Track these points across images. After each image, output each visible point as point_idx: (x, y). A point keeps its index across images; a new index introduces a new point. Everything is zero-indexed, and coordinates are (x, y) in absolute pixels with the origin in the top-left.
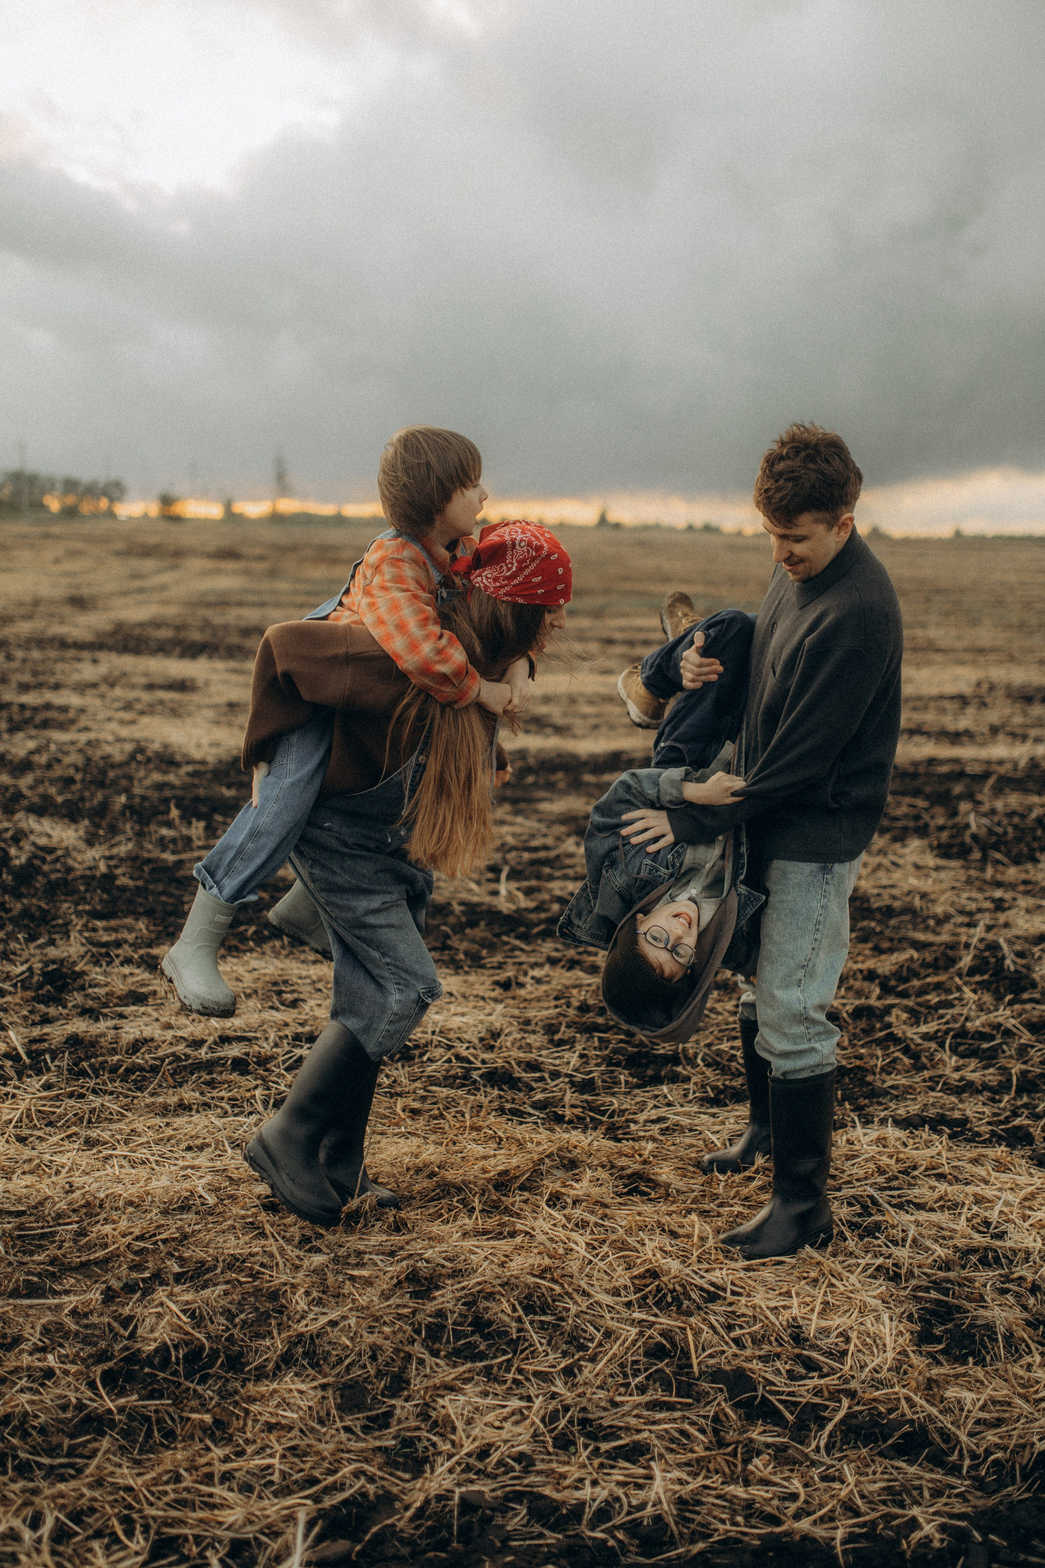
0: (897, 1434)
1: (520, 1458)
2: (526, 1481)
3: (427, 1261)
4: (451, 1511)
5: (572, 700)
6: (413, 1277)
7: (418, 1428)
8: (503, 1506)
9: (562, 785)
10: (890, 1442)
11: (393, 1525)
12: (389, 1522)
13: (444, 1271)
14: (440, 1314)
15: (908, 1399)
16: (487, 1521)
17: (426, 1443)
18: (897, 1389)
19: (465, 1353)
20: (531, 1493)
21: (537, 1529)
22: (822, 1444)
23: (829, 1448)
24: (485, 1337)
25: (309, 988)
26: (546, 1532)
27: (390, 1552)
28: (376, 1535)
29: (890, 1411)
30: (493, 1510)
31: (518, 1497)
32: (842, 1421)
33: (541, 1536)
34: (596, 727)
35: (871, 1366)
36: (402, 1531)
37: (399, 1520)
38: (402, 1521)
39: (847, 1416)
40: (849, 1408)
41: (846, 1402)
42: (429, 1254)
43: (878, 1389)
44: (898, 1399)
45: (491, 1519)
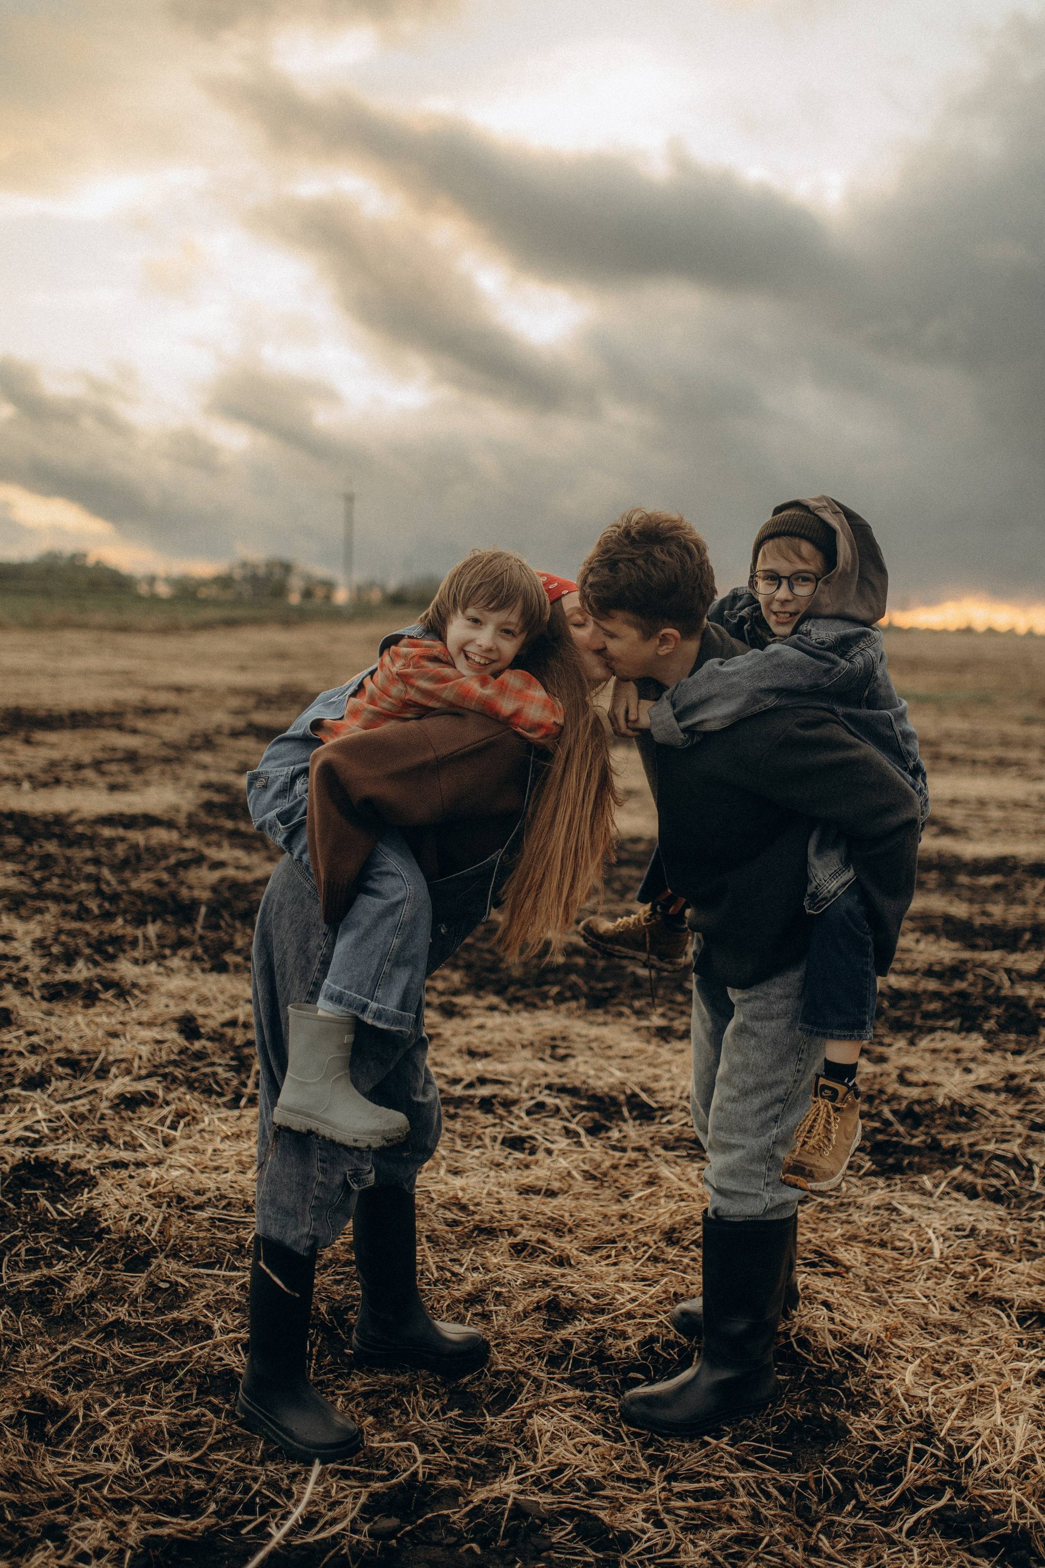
0: (993, 1534)
1: (588, 1481)
2: (586, 1503)
3: (573, 1294)
4: (502, 1514)
5: (982, 803)
6: (553, 1305)
7: (507, 1441)
8: (554, 1519)
9: (932, 884)
10: (982, 1541)
11: (448, 1516)
12: (445, 1512)
13: (585, 1305)
14: (568, 1344)
15: (1020, 1504)
16: (534, 1529)
17: (511, 1455)
18: (1012, 1491)
19: (579, 1382)
20: (587, 1513)
21: (580, 1546)
22: (906, 1527)
23: (911, 1533)
24: (602, 1370)
25: (583, 1046)
26: (589, 1551)
27: (435, 1538)
28: (427, 1520)
29: (996, 1511)
30: (544, 1521)
31: (570, 1514)
32: (937, 1511)
33: (583, 1553)
34: (996, 831)
35: (991, 1464)
36: (454, 1523)
37: (455, 1513)
38: (457, 1516)
39: (946, 1507)
40: (951, 1499)
41: (949, 1493)
42: (576, 1288)
43: (992, 1487)
44: (1009, 1502)
45: (540, 1527)
